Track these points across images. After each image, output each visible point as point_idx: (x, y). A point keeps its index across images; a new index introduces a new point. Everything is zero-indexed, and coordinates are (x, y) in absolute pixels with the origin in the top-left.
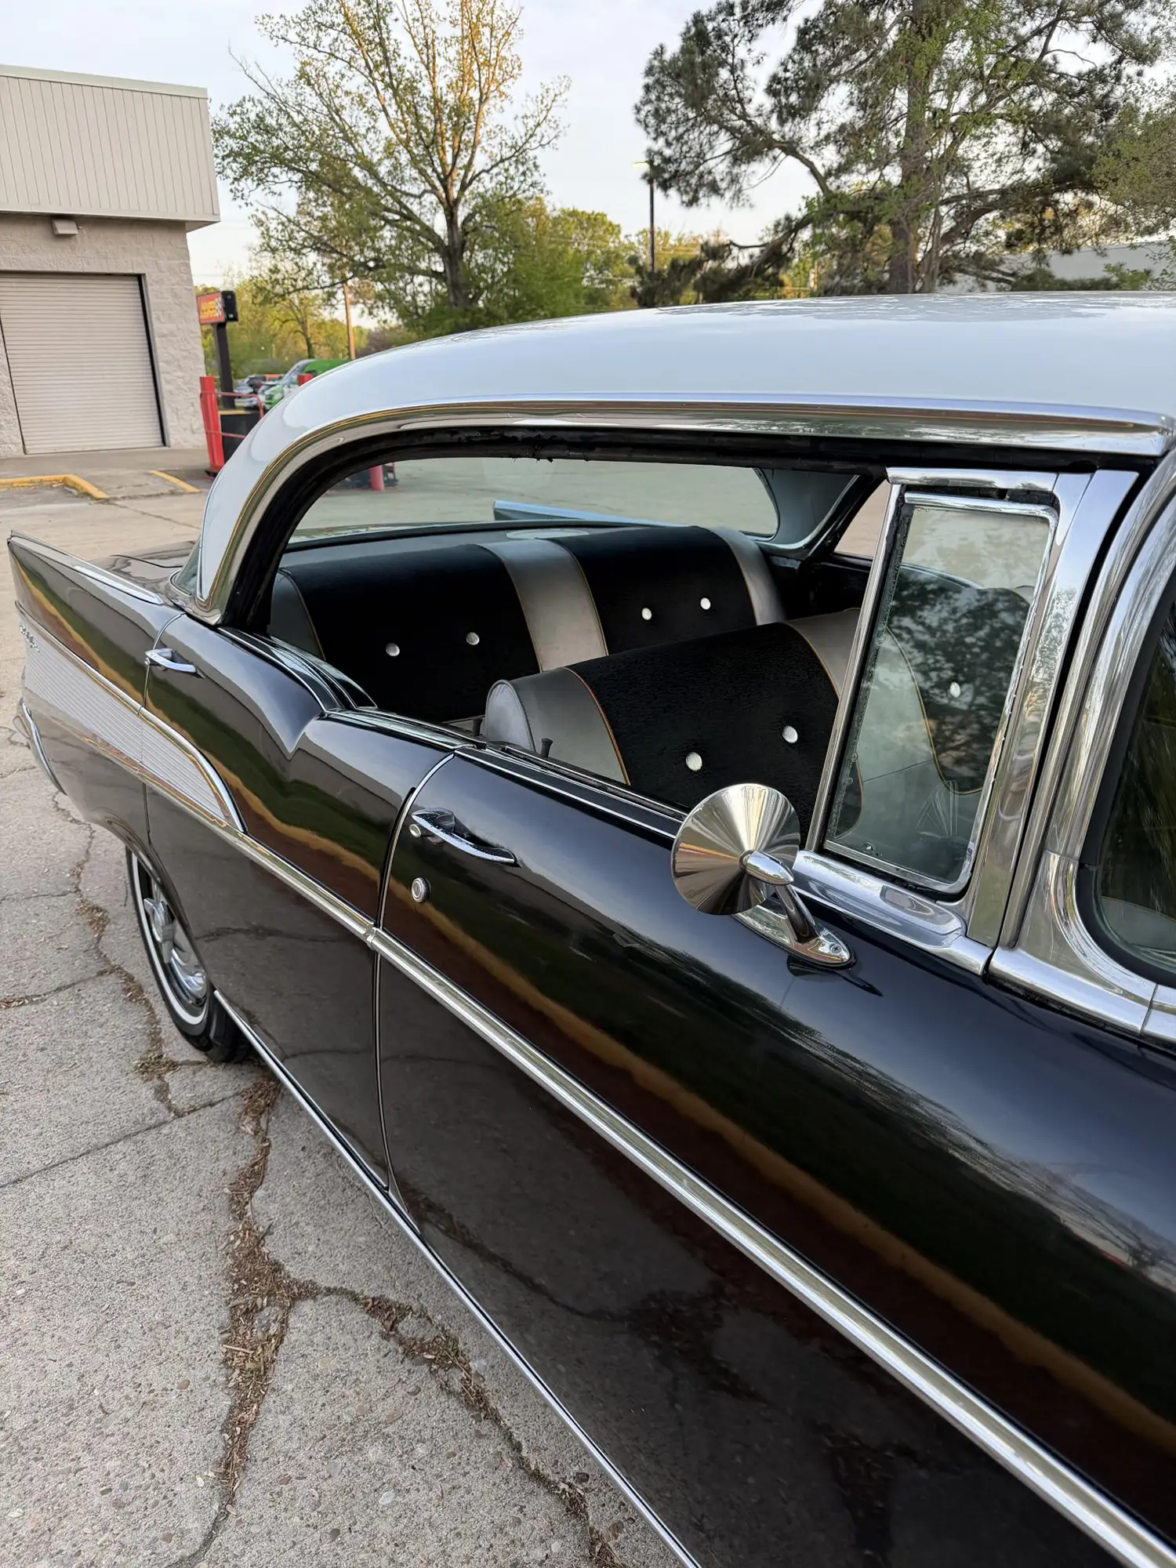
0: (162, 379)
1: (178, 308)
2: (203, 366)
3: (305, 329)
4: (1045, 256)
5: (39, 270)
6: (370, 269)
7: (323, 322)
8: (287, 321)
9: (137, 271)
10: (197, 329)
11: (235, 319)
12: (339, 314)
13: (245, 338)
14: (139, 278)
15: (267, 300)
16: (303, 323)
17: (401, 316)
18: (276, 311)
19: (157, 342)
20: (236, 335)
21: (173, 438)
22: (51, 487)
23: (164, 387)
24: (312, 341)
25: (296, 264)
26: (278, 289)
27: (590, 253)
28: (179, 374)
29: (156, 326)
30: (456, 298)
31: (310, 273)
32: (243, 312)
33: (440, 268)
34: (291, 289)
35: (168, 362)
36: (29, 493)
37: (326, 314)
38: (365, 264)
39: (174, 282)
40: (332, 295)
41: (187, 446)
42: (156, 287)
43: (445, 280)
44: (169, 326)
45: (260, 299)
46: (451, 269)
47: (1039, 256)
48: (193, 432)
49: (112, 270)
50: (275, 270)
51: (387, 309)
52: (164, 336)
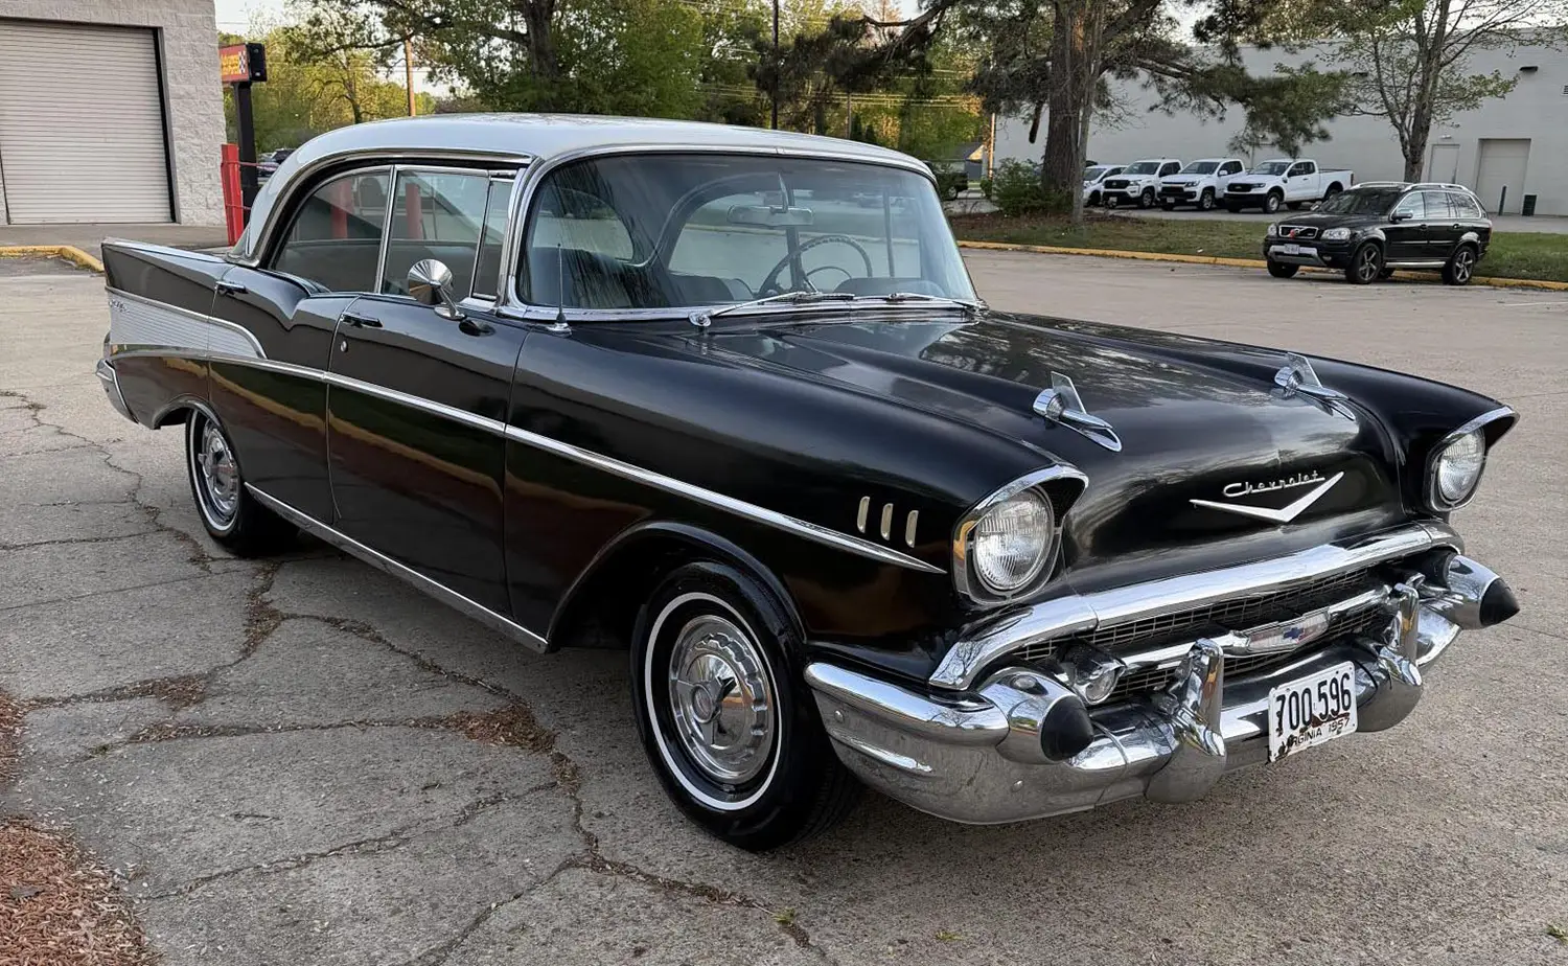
0: (177, 145)
1: (198, 67)
2: (224, 134)
3: (352, 93)
4: (1237, 49)
5: (39, 17)
6: (436, 26)
7: (377, 87)
8: (330, 82)
9: (151, 24)
10: (219, 90)
11: (263, 78)
12: (398, 77)
13: (274, 102)
14: (155, 32)
15: (303, 58)
16: (349, 85)
17: (474, 84)
18: (316, 70)
19: (173, 105)
20: (261, 97)
21: (185, 213)
22: (45, 258)
23: (178, 156)
24: (362, 109)
25: (344, 16)
26: (320, 45)
27: (721, 16)
28: (196, 141)
29: (172, 86)
30: (540, 66)
31: (360, 28)
32: (273, 69)
33: (522, 29)
34: (336, 45)
35: (183, 127)
36: (20, 263)
37: (381, 77)
38: (429, 20)
39: (195, 37)
40: (387, 54)
41: (199, 223)
42: (173, 43)
43: (528, 44)
44: (186, 87)
45: (295, 55)
46: (535, 32)
47: (1229, 48)
48: (208, 208)
49: (124, 22)
50: (316, 22)
51: (456, 75)
52: (180, 97)
